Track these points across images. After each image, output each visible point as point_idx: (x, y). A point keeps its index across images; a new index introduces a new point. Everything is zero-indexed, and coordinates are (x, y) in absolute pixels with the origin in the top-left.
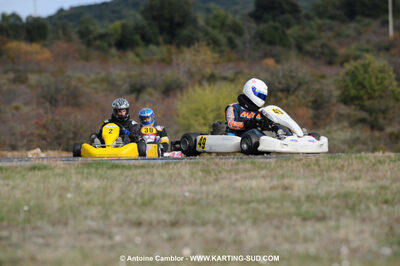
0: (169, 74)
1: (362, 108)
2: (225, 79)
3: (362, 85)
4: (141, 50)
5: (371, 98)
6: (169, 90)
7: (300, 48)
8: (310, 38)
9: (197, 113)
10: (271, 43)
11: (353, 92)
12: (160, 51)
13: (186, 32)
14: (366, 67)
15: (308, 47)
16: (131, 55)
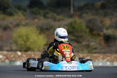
3: (74, 28)
5: (77, 32)
6: (6, 29)
9: (20, 36)
10: (36, 14)
11: (71, 30)
13: (9, 10)
14: (75, 22)
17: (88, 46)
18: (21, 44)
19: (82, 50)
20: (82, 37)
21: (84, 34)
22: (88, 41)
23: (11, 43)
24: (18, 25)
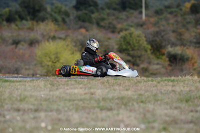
0: (32, 35)
1: (129, 55)
2: (60, 38)
3: (129, 43)
4: (19, 23)
5: (133, 50)
6: (32, 43)
7: (98, 24)
8: (103, 19)
9: (46, 55)
10: (84, 21)
11: (124, 47)
12: (28, 23)
13: (41, 14)
14: (131, 34)
15: (102, 24)
16: (13, 26)
18: (48, 66)
20: (139, 57)
21: (143, 53)
22: (149, 63)
23: (36, 65)
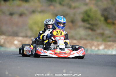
3: (89, 16)
5: (92, 20)
9: (35, 23)
11: (86, 18)
17: (102, 34)
19: (97, 38)
22: (103, 29)
23: (26, 30)
24: (33, 12)
